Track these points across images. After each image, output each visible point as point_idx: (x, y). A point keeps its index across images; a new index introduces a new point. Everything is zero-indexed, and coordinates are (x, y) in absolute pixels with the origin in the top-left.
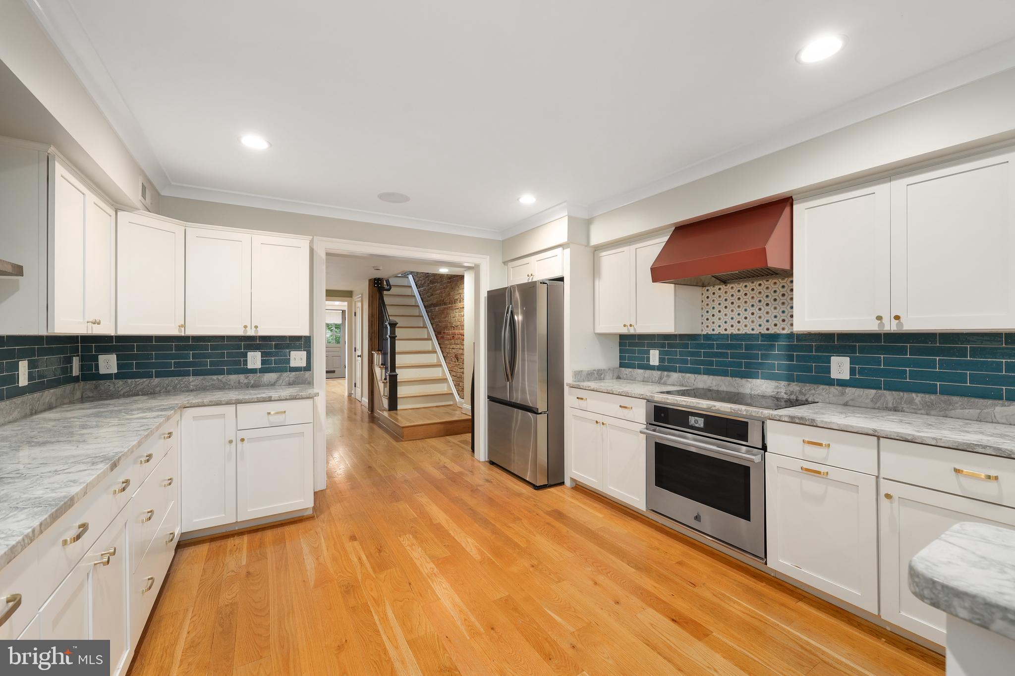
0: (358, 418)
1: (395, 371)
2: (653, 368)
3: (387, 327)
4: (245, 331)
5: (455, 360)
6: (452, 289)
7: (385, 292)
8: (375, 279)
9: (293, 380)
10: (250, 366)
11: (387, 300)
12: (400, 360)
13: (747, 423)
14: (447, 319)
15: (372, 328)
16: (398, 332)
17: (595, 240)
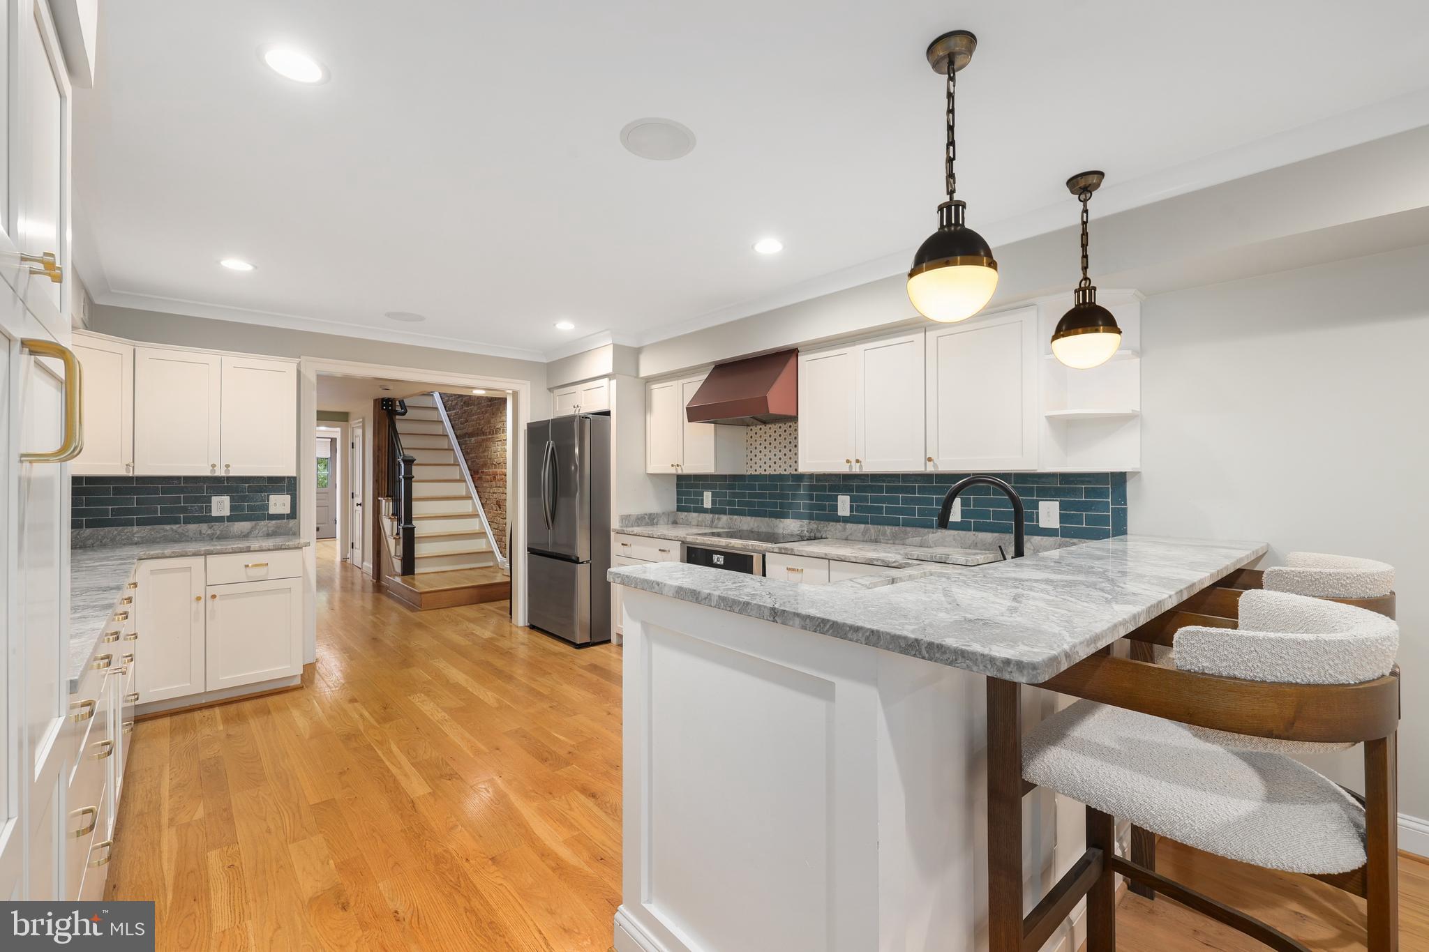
0: (358, 587)
1: (411, 523)
2: (705, 511)
3: (399, 465)
4: (213, 471)
5: (496, 507)
6: (493, 414)
7: (398, 417)
8: (383, 400)
9: (272, 531)
10: (215, 513)
11: (400, 427)
12: (418, 508)
13: (752, 556)
14: (486, 454)
15: (378, 465)
16: (416, 471)
17: (644, 372)
